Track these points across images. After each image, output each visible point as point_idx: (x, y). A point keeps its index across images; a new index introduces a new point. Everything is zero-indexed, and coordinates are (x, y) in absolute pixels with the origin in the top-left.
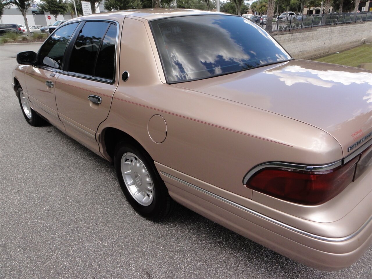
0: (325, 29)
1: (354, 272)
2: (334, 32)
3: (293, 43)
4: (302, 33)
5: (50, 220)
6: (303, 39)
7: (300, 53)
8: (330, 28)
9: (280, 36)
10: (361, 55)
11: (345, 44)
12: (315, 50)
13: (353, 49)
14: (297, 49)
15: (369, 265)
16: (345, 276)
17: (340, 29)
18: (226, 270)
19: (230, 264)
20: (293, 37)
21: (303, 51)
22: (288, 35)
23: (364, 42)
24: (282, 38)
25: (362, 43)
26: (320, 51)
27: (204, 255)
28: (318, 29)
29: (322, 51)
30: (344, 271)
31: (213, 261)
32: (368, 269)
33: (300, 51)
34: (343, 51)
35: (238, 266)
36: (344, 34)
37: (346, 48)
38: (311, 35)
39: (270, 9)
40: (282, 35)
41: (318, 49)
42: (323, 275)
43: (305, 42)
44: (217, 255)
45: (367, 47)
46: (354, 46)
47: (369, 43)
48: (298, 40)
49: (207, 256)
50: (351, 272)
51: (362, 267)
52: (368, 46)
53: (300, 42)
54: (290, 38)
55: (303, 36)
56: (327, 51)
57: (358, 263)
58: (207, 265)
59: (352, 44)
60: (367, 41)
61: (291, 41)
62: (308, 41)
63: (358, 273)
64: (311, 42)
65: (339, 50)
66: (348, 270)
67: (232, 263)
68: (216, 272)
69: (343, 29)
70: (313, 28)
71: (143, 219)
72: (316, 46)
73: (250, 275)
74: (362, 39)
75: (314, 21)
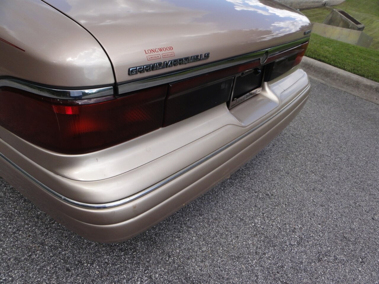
1: (193, 233)
10: (318, 16)
13: (314, 9)
15: (213, 225)
16: (179, 237)
18: (34, 228)
19: (43, 221)
23: (325, 4)
25: (322, 5)
27: (13, 207)
30: (182, 231)
31: (22, 215)
32: (210, 230)
34: (304, 9)
35: (53, 223)
37: (306, 7)
42: (154, 236)
44: (32, 208)
45: (325, 10)
46: (315, 6)
47: (329, 6)
49: (17, 209)
50: (189, 233)
51: (204, 227)
52: (327, 9)
57: (201, 223)
58: (10, 220)
59: (313, 4)
60: (327, 4)
63: (196, 235)
65: (300, 8)
66: (187, 231)
67: (47, 219)
68: (18, 230)
73: (63, 234)
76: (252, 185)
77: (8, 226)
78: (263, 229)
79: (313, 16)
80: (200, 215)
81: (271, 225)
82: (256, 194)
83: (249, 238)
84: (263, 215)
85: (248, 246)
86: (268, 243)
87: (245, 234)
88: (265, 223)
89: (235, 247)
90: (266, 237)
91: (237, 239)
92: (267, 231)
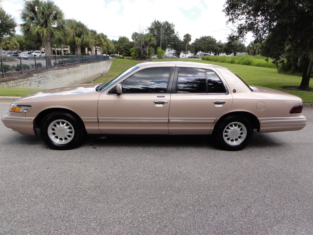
0: (83, 65)
2: (88, 68)
3: (70, 75)
4: (73, 68)
6: (75, 72)
7: (74, 82)
8: (85, 65)
9: (62, 70)
11: (94, 76)
12: (82, 80)
14: (72, 80)
17: (90, 66)
20: (68, 71)
21: (75, 81)
22: (66, 70)
23: (102, 75)
24: (63, 72)
29: (85, 81)
33: (74, 81)
34: (94, 80)
36: (93, 69)
37: (95, 78)
38: (78, 69)
39: (47, 49)
40: (63, 70)
41: (83, 79)
43: (75, 75)
47: (104, 75)
48: (72, 73)
53: (73, 74)
54: (67, 71)
55: (74, 70)
56: (87, 80)
59: (97, 76)
61: (68, 74)
62: (77, 74)
64: (78, 74)
69: (92, 65)
70: (77, 65)
72: (81, 77)
74: (101, 72)
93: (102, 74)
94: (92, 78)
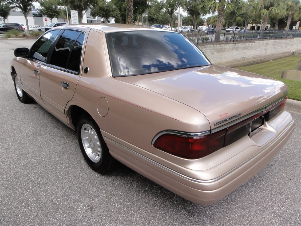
0: (261, 41)
1: (235, 214)
2: (269, 45)
3: (236, 51)
4: (243, 44)
5: (27, 169)
6: (244, 48)
7: (241, 59)
8: (265, 41)
9: (226, 45)
10: (289, 63)
11: (277, 54)
12: (254, 58)
13: (284, 58)
14: (238, 56)
15: (246, 210)
16: (227, 216)
17: (274, 42)
18: (146, 209)
19: (150, 205)
20: (236, 47)
21: (243, 58)
22: (232, 45)
23: (293, 54)
24: (227, 47)
25: (291, 54)
26: (257, 58)
27: (132, 198)
28: (256, 41)
29: (259, 59)
30: (228, 213)
31: (138, 202)
32: (245, 213)
33: (241, 57)
34: (276, 59)
35: (155, 206)
36: (277, 46)
37: (278, 57)
38: (251, 45)
39: (219, 24)
40: (227, 45)
42: (212, 215)
43: (245, 51)
44: (142, 199)
45: (295, 58)
46: (285, 56)
47: (297, 54)
48: (240, 49)
49: (135, 199)
50: (232, 214)
51: (241, 211)
52: (296, 56)
53: (241, 50)
54: (234, 47)
55: (244, 46)
56: (263, 58)
57: (239, 209)
58: (133, 204)
59: (283, 55)
60: (295, 53)
61: (234, 49)
62: (248, 50)
63: (237, 215)
64: (250, 51)
65: (272, 59)
66: (231, 213)
67: (151, 204)
68: (139, 209)
69: (276, 42)
70: (253, 40)
71: (94, 172)
72: (255, 54)
73: (162, 212)
74: (291, 51)
75: (253, 35)
76: (266, 187)
77: (133, 207)
78: (281, 213)
79: (285, 63)
80: (236, 204)
81: (286, 211)
82: (271, 192)
83: (272, 219)
84: (279, 205)
85: (273, 223)
86: (286, 221)
87: (269, 216)
88: (281, 210)
89: (264, 223)
90: (284, 218)
91: (264, 219)
92: (283, 215)
93: (294, 52)
94: (274, 56)
